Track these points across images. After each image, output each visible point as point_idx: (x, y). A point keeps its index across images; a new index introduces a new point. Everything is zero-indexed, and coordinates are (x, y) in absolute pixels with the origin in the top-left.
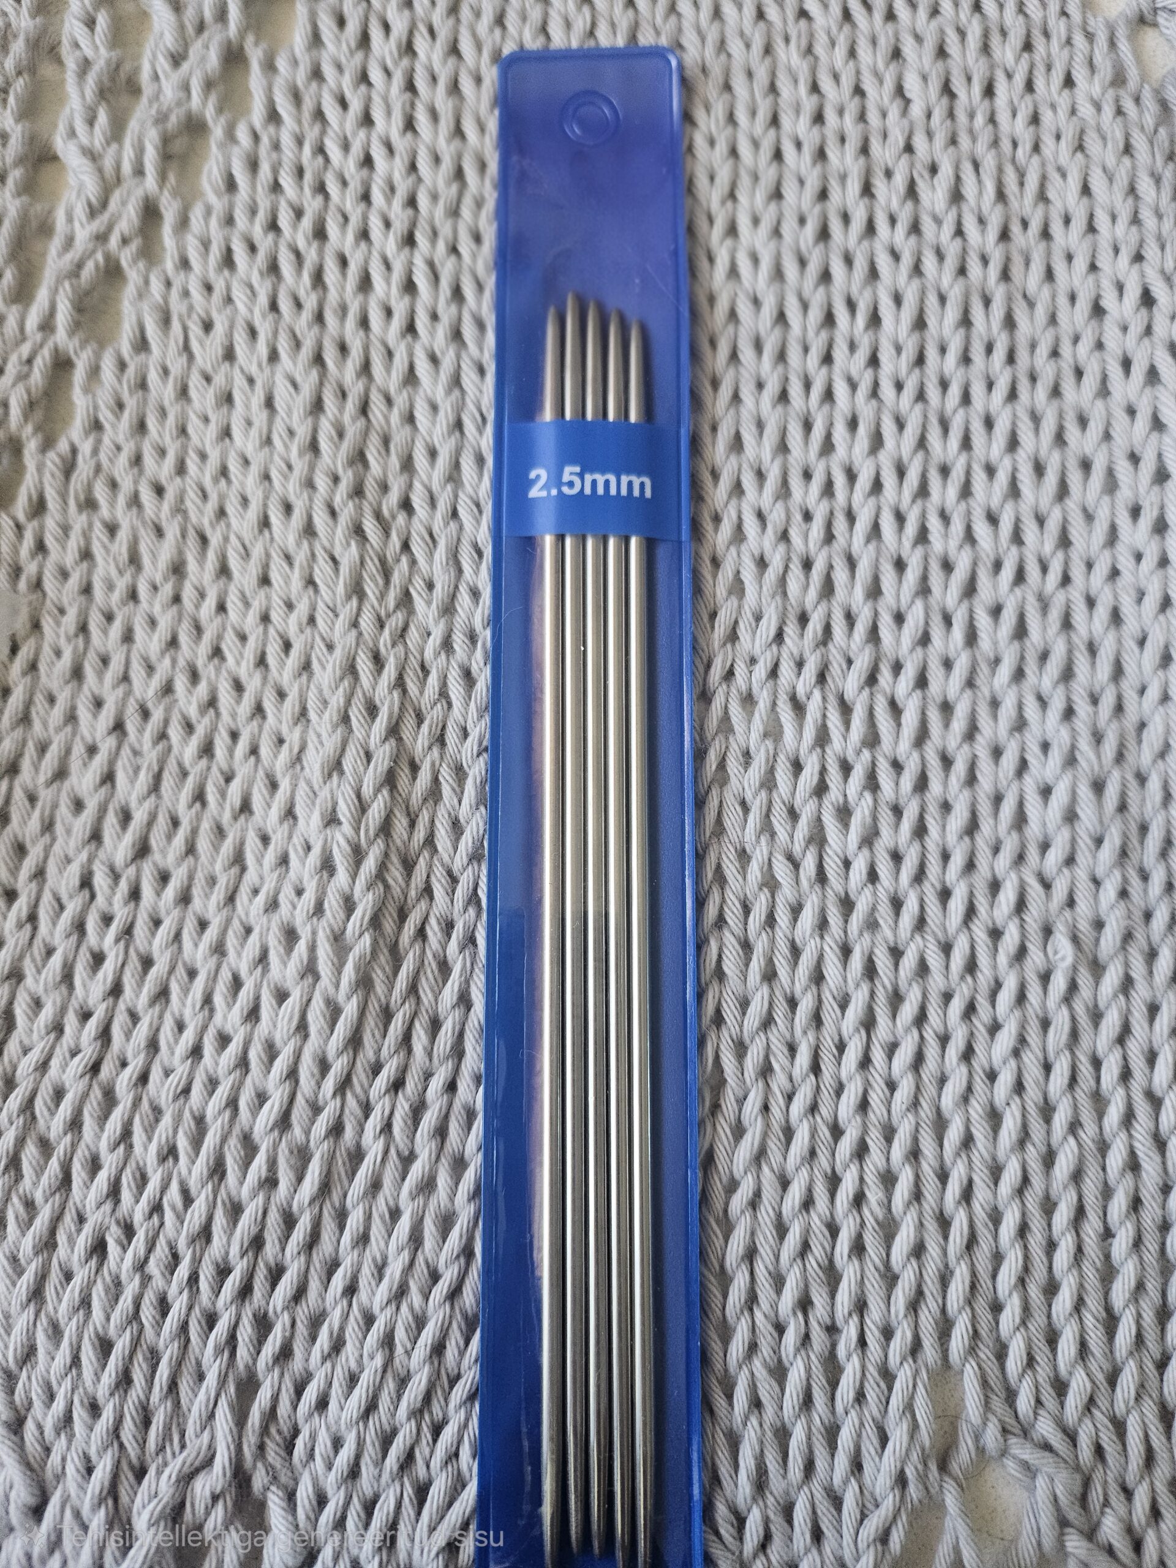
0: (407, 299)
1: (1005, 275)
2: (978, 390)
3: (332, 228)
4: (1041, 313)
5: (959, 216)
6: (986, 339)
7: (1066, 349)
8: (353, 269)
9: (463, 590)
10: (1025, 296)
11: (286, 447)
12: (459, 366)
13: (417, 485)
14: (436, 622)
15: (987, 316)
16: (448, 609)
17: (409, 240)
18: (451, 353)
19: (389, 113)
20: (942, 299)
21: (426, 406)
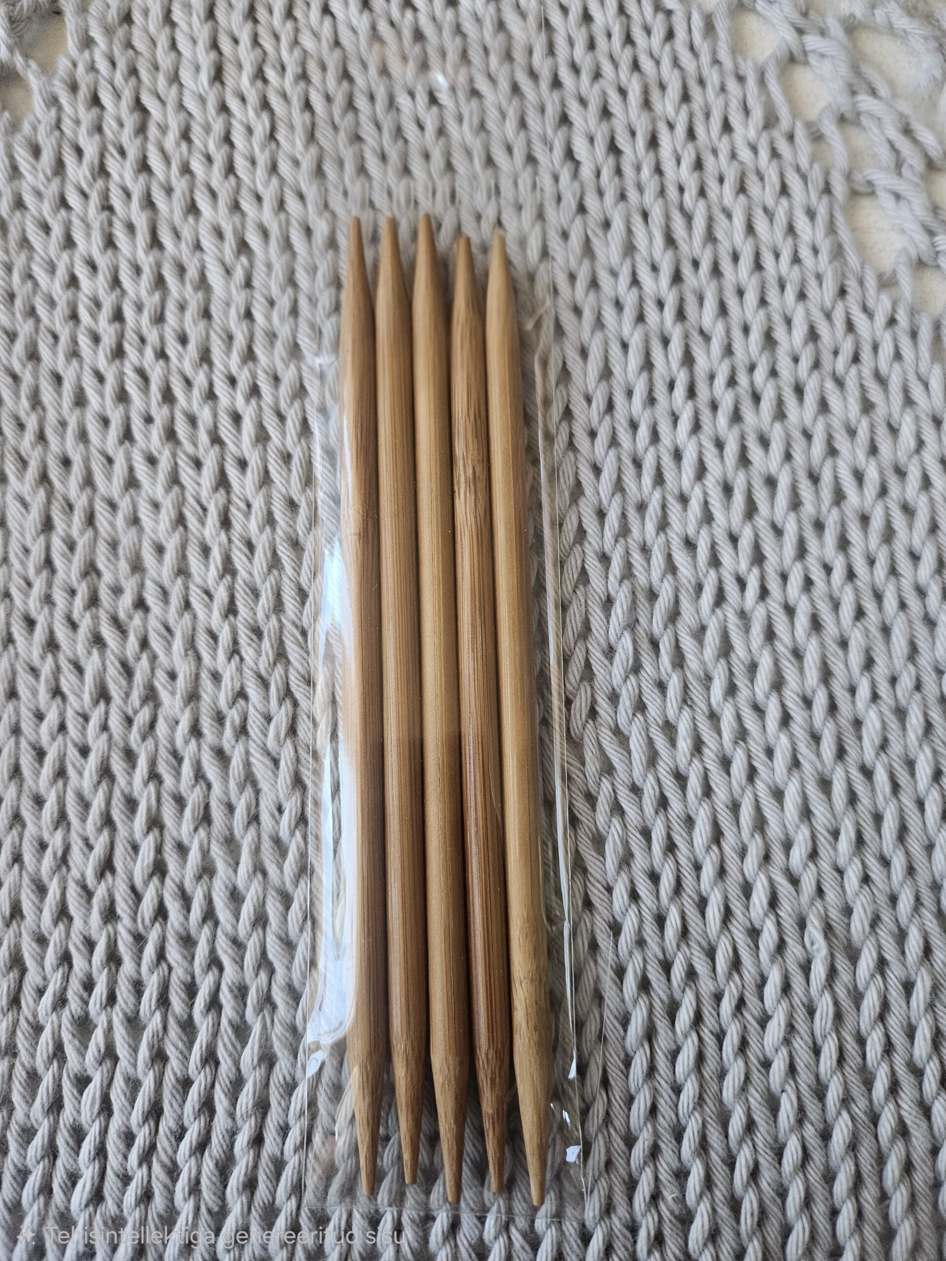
0: (121, 408)
1: (681, 315)
2: (664, 428)
3: (44, 351)
4: (716, 346)
5: (634, 266)
6: (668, 380)
7: (743, 379)
8: (68, 387)
9: (205, 676)
10: (702, 332)
11: (22, 563)
12: (176, 463)
13: (149, 583)
14: (182, 711)
15: (667, 357)
16: (193, 697)
17: (119, 353)
18: (167, 453)
19: (88, 235)
20: (625, 346)
21: (149, 507)
